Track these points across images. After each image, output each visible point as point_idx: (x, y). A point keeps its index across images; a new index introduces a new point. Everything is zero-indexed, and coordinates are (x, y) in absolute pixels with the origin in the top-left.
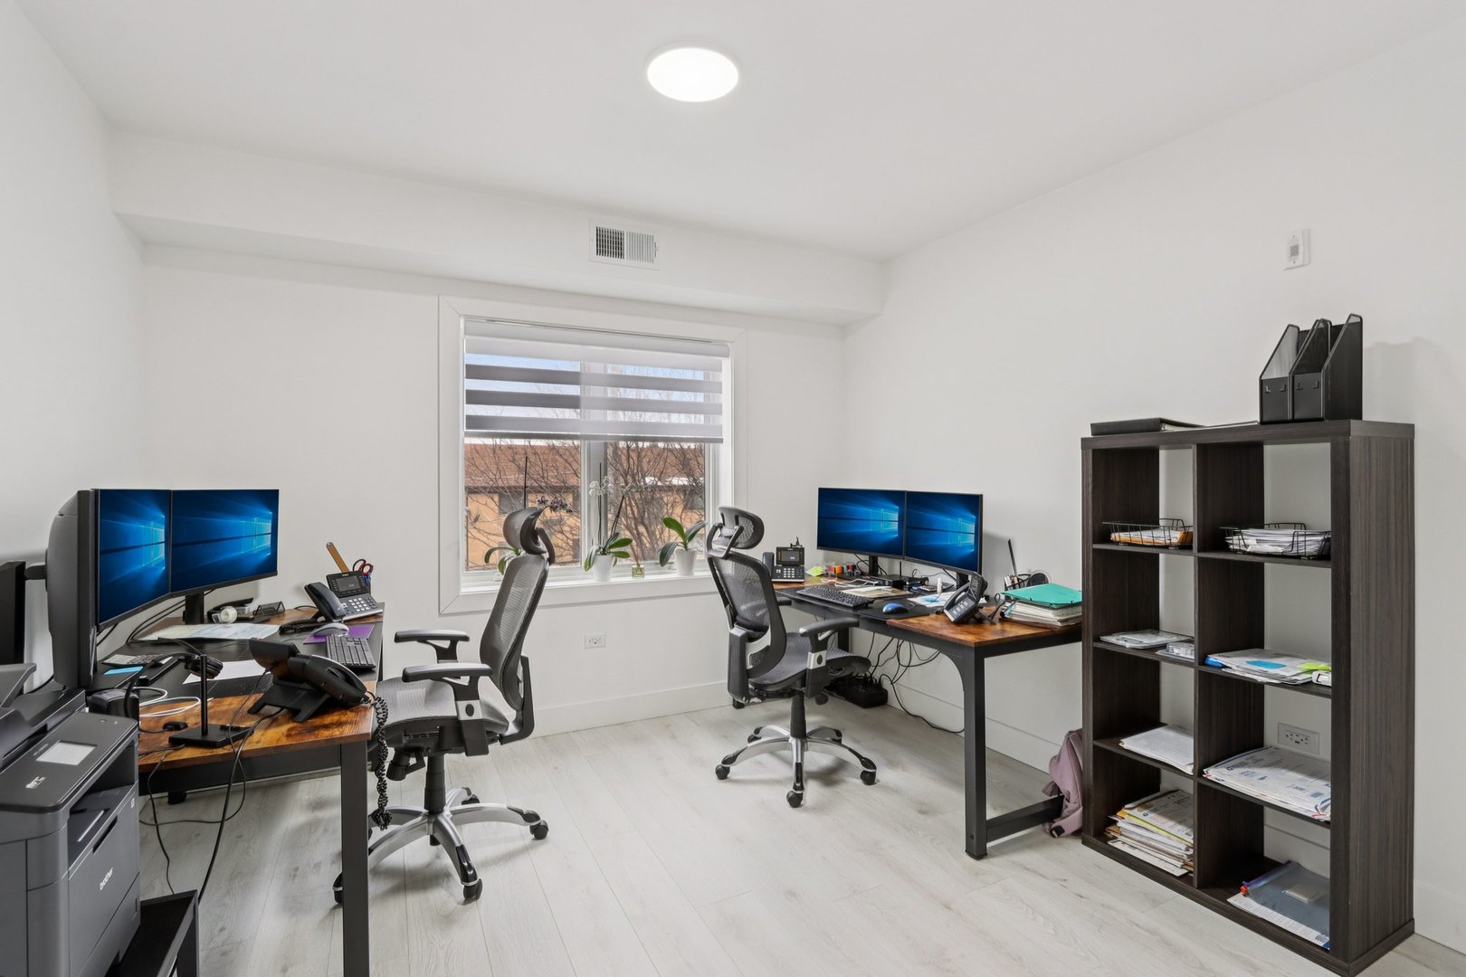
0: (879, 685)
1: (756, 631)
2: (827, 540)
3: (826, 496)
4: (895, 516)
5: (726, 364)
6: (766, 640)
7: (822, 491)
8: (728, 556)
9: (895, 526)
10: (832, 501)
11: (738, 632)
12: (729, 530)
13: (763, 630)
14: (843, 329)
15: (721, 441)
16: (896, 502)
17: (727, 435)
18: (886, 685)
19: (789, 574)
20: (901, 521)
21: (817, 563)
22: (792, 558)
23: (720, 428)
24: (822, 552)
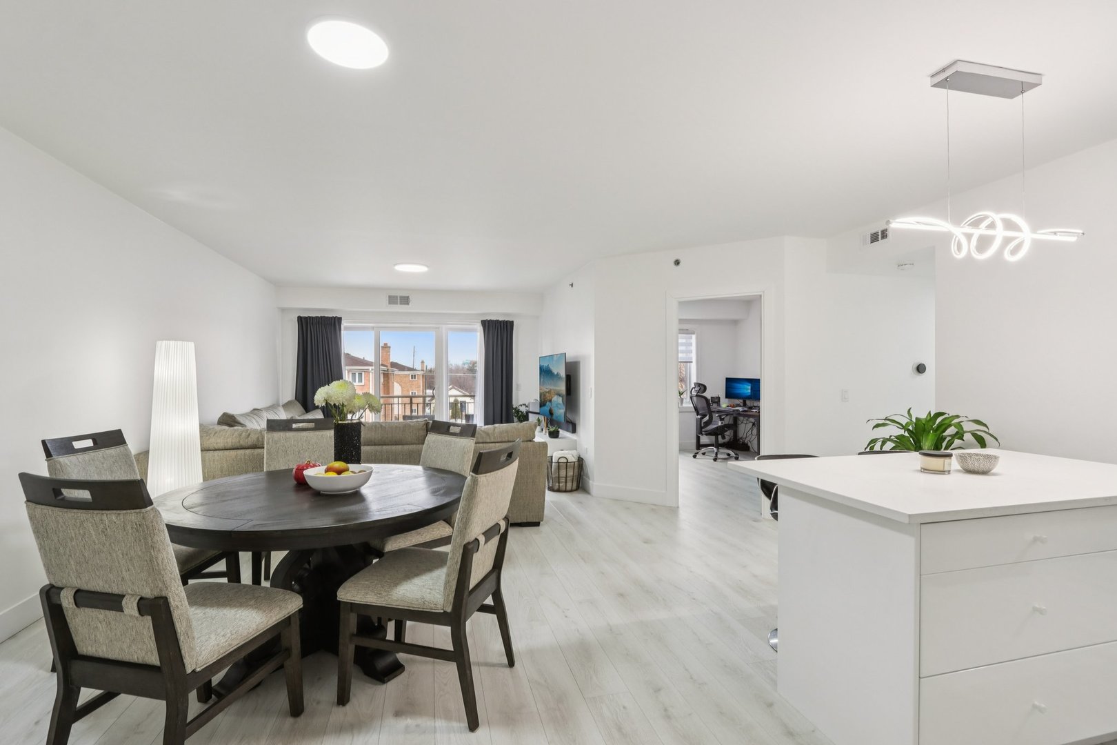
0: (747, 444)
1: (704, 416)
2: (729, 395)
3: (729, 381)
4: (750, 387)
5: (694, 337)
6: (707, 418)
7: (727, 379)
8: (697, 396)
9: (749, 391)
10: (730, 382)
11: (699, 417)
12: (697, 389)
13: (706, 416)
14: (735, 322)
15: (692, 362)
16: (750, 382)
17: (694, 360)
18: (749, 444)
19: (715, 405)
20: (751, 389)
21: (724, 404)
22: (717, 400)
23: (691, 358)
24: (727, 399)
